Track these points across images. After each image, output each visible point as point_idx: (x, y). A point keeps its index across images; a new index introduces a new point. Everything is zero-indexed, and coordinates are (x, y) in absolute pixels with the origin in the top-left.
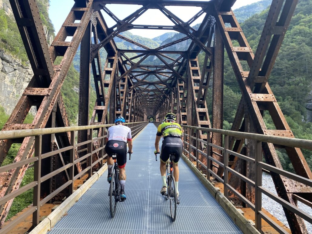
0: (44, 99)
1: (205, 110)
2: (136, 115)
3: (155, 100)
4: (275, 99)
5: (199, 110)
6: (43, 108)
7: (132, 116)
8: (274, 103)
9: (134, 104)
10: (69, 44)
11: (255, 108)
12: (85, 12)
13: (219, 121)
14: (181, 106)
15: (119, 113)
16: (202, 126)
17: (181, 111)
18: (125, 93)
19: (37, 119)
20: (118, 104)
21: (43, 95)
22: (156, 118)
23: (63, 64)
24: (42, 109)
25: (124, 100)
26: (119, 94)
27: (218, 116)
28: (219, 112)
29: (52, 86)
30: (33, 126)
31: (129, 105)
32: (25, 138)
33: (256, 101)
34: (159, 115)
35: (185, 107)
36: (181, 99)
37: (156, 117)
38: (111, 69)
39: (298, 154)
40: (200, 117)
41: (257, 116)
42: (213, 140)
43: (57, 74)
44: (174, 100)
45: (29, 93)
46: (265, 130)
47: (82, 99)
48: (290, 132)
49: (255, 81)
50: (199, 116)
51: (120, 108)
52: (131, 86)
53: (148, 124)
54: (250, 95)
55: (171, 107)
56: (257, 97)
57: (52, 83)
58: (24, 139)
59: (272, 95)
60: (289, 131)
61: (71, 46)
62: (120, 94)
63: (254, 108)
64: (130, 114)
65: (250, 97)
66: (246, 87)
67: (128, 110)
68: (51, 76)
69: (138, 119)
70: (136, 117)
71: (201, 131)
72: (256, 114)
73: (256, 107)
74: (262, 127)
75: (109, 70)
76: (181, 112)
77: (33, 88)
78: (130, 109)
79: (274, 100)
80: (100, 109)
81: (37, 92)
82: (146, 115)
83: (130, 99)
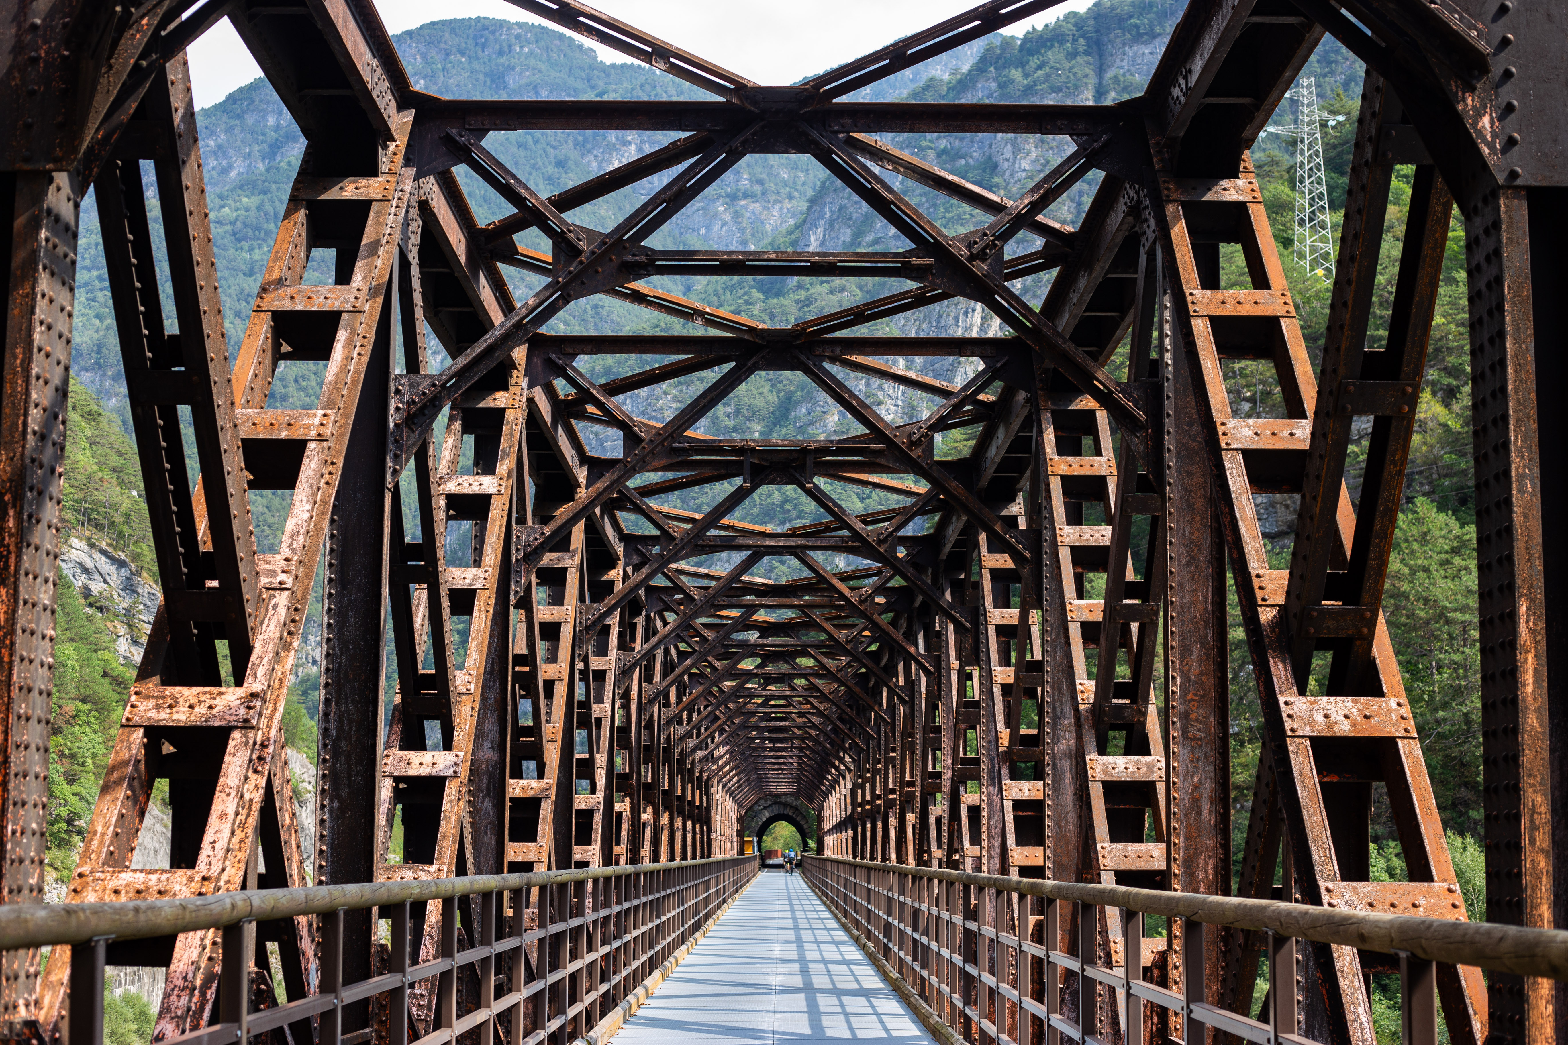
0: (231, 744)
1: (1150, 766)
2: (649, 802)
3: (806, 662)
4: (1411, 725)
5: (1105, 772)
6: (233, 794)
7: (620, 815)
8: (1400, 743)
9: (634, 707)
10: (308, 427)
11: (1301, 774)
12: (375, 206)
13: (1211, 843)
14: (1005, 736)
15: (530, 794)
16: (1123, 877)
17: (1005, 771)
18: (567, 633)
19: (217, 845)
20: (522, 723)
21: (224, 723)
22: (827, 825)
23: (293, 550)
24: (228, 795)
25: (560, 690)
26: (531, 645)
27: (1199, 813)
28: (1208, 787)
29: (259, 674)
30: (204, 879)
31: (599, 721)
32: (181, 937)
33: (1311, 738)
34: (853, 792)
35: (1035, 741)
36: (1004, 675)
37: (820, 819)
38: (487, 484)
39: (1467, 993)
40: (1112, 816)
41: (1305, 813)
42: (1170, 965)
43: (275, 607)
44: (965, 677)
45: (152, 714)
46: (1330, 885)
47: (340, 719)
48: (1450, 891)
49: (1312, 630)
50: (1108, 811)
51: (536, 753)
52: (613, 566)
53: (754, 882)
54: (1282, 705)
55: (938, 730)
56: (1319, 717)
57: (253, 657)
58: (179, 944)
59: (1399, 704)
60: (1445, 885)
61: (320, 439)
62: (541, 647)
63: (1296, 775)
64: (600, 795)
65: (1284, 715)
66: (1272, 661)
67: (587, 768)
68: (250, 623)
69: (664, 837)
70: (644, 817)
71: (1116, 910)
72: (1302, 803)
73: (1307, 769)
74: (1317, 868)
75: (475, 489)
76: (1006, 781)
77: (169, 690)
78: (601, 759)
79: (1406, 731)
80: (424, 771)
81: (191, 707)
82: (729, 802)
83: (600, 675)
